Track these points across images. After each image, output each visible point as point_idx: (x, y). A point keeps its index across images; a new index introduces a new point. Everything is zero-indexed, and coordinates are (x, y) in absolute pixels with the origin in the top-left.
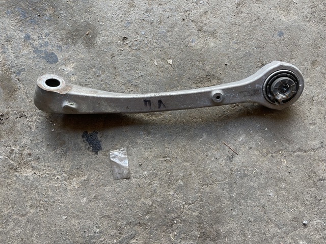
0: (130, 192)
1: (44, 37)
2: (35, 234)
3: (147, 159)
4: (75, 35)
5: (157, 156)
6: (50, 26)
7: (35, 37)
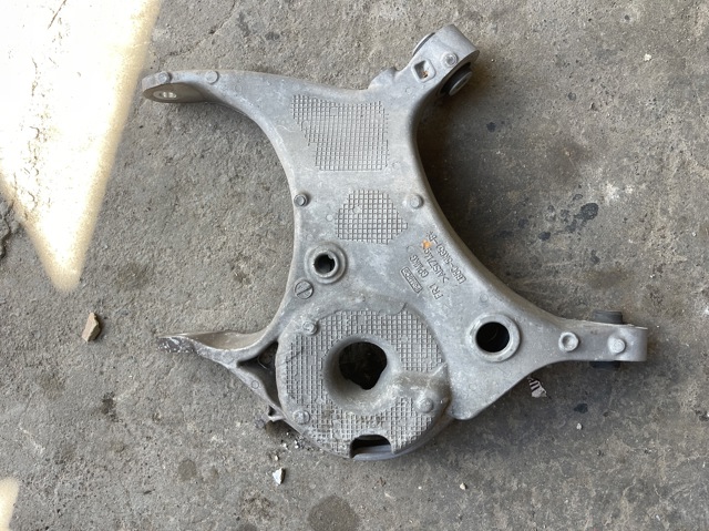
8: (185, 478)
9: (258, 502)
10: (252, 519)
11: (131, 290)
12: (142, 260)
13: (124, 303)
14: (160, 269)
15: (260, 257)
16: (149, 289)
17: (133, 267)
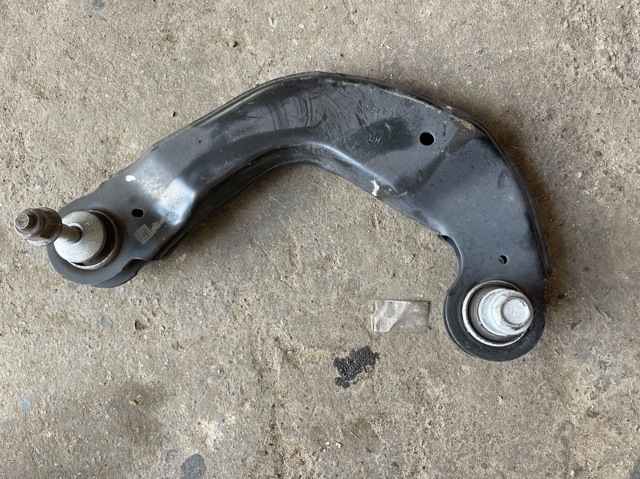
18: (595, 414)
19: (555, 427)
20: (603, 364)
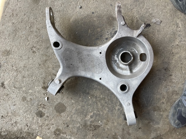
0: (165, 19)
1: (108, 34)
2: (168, 48)
3: (157, 11)
4: (110, 23)
5: (157, 8)
6: (105, 31)
7: (107, 36)
8: (23, 101)
9: (42, 105)
10: (41, 109)
11: (6, 56)
12: (8, 49)
13: (5, 60)
14: (13, 51)
15: (38, 47)
16: (11, 56)
17: (6, 50)
18: (178, 45)
19: (172, 45)
20: (181, 38)
